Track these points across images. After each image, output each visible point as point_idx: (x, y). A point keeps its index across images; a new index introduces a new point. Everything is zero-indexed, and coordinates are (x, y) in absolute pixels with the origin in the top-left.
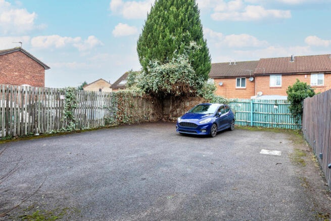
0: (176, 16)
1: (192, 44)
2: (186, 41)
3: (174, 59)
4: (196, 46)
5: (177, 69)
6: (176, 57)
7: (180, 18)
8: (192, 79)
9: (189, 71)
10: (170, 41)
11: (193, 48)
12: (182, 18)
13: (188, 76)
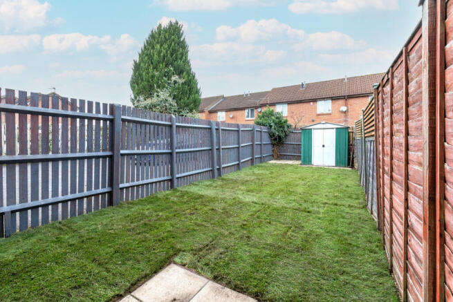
0: (160, 52)
1: (175, 78)
2: (168, 75)
3: (155, 94)
4: (178, 80)
5: (159, 103)
6: (157, 92)
7: (162, 54)
8: (175, 111)
9: (171, 105)
10: (153, 77)
11: (175, 82)
12: (164, 55)
13: (170, 109)
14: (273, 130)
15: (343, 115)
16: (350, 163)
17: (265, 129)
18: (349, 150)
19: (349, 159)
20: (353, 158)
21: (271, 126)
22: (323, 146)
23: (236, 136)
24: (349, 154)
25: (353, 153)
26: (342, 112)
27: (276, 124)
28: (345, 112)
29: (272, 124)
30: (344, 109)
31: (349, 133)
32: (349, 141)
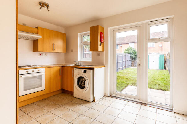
14: (132, 55)
15: (160, 48)
16: (165, 68)
17: (129, 55)
18: (164, 63)
19: (164, 67)
20: (166, 66)
21: (131, 54)
22: (154, 62)
23: (121, 58)
24: (164, 65)
25: (166, 65)
26: (160, 47)
27: (133, 53)
28: (161, 47)
29: (132, 53)
30: (161, 45)
31: (164, 56)
32: (164, 60)
